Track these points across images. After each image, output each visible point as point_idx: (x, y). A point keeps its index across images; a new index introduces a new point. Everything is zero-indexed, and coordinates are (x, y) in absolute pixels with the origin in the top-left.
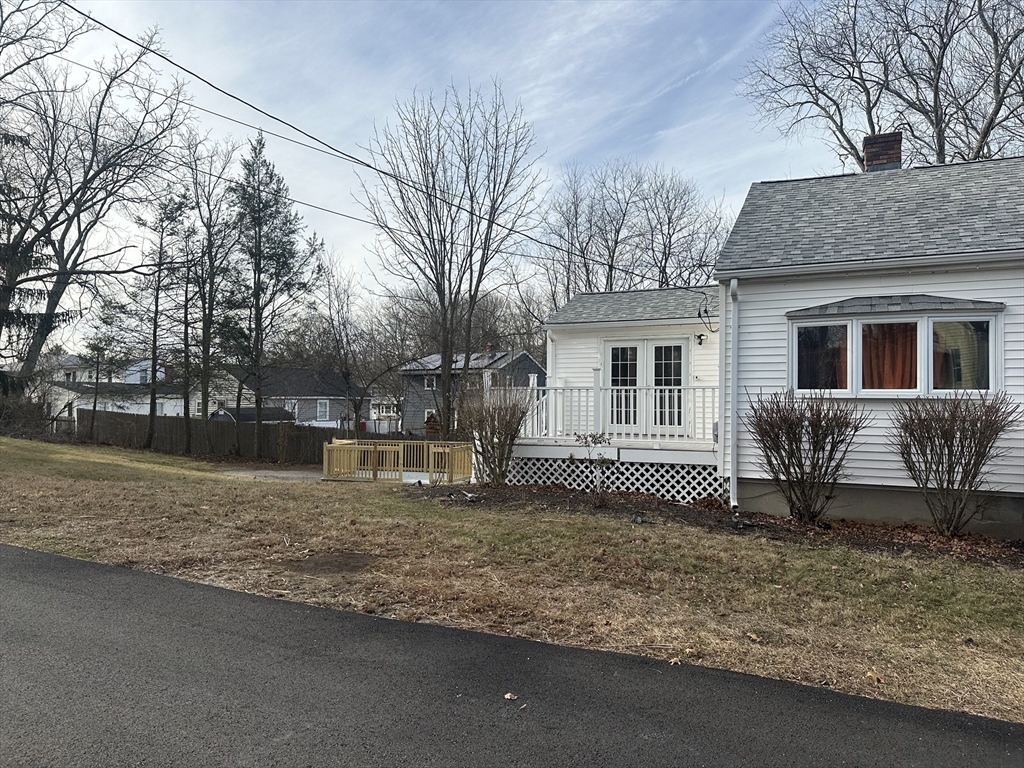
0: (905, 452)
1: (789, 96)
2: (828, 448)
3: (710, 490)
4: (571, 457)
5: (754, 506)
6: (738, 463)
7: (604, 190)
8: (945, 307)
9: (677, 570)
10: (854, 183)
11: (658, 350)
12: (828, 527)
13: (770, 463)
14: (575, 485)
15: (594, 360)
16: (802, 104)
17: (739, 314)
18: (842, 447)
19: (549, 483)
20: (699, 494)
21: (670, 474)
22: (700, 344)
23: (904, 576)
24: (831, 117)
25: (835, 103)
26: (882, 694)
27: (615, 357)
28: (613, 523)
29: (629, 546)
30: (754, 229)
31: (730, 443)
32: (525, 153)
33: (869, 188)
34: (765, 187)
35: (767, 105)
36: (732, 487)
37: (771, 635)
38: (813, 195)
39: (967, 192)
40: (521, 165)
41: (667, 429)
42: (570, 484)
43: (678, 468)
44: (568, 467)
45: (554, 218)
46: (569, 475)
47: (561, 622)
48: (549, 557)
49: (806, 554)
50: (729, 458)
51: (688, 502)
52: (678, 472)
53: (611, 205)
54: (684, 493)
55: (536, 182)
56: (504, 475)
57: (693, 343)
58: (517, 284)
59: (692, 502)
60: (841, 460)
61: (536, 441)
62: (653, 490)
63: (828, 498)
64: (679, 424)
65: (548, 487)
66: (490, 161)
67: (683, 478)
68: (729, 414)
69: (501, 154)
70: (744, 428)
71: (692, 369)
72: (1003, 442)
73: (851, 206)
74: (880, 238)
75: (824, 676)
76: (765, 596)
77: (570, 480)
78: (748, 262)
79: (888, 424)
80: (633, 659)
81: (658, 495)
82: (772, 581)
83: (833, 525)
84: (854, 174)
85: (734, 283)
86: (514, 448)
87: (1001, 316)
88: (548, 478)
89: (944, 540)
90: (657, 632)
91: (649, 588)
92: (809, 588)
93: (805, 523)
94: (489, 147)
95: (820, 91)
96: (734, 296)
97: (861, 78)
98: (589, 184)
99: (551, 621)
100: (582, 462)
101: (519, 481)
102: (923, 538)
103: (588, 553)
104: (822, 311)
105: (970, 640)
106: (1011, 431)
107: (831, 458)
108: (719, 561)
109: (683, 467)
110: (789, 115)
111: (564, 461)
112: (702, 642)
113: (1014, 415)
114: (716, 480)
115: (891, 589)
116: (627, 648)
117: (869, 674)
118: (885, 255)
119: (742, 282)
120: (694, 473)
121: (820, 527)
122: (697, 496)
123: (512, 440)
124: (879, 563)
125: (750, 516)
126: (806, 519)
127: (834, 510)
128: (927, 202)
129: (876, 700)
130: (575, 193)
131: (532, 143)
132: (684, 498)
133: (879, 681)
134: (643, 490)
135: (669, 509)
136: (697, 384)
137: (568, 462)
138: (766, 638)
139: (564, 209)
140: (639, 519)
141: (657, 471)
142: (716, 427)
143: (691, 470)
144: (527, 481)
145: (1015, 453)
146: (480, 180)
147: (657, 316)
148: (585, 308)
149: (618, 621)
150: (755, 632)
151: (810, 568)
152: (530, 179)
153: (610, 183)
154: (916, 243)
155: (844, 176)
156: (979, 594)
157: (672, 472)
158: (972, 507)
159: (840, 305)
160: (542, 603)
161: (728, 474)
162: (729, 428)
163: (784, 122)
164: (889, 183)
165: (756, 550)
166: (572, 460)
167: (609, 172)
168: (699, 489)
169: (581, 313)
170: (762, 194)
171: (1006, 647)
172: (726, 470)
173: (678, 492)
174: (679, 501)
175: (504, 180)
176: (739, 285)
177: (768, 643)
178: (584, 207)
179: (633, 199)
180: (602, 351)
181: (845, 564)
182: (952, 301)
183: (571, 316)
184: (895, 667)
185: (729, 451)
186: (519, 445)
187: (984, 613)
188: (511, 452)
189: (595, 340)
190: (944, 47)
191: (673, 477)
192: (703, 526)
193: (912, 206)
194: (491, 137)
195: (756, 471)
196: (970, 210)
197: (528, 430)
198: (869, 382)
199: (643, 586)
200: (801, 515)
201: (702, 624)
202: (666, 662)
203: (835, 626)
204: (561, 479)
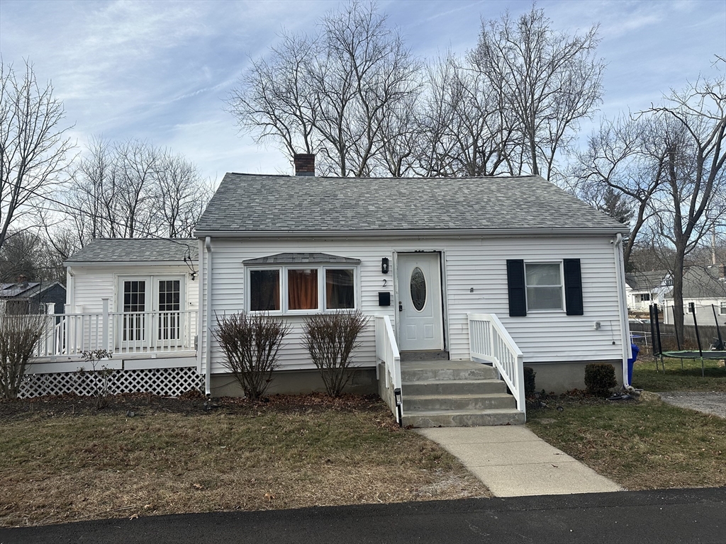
0: (311, 348)
1: (258, 117)
2: (267, 348)
3: (193, 385)
4: (82, 370)
5: (222, 393)
6: (211, 364)
7: (126, 161)
8: (331, 261)
9: (152, 448)
10: (288, 181)
11: (162, 283)
12: (267, 400)
13: (231, 362)
14: (85, 392)
15: (110, 291)
16: (267, 124)
17: (212, 261)
18: (275, 347)
19: (61, 393)
20: (185, 388)
21: (164, 376)
22: (193, 279)
23: (304, 425)
24: (284, 136)
25: (286, 128)
26: (272, 506)
27: (127, 288)
28: (111, 420)
29: (118, 436)
30: (224, 204)
31: (205, 350)
32: (55, 123)
33: (296, 186)
34: (234, 177)
35: (245, 121)
36: (207, 381)
37: (210, 482)
38: (263, 186)
39: (346, 195)
40: (52, 131)
41: (169, 342)
42: (81, 392)
43: (170, 371)
44: (79, 378)
45: (81, 178)
46: (80, 385)
47: (44, 506)
48: (44, 456)
49: (249, 421)
50: (205, 361)
51: (177, 395)
52: (170, 374)
53: (132, 173)
54: (174, 389)
55: (67, 146)
56: (16, 391)
57: (188, 279)
58: (46, 226)
59: (180, 394)
60: (275, 355)
61: (49, 359)
62: (150, 390)
63: (268, 381)
64: (178, 338)
65: (60, 396)
66: (21, 125)
67: (174, 378)
68: (205, 329)
69: (33, 120)
70: (214, 339)
71: (187, 297)
72: (358, 339)
73: (285, 196)
74: (298, 217)
75: (239, 503)
76: (212, 456)
77: (80, 389)
78: (218, 226)
79: (302, 331)
80: (99, 523)
81: (155, 393)
82: (220, 445)
83: (271, 399)
84: (289, 176)
85: (208, 239)
86: (27, 367)
87: (359, 266)
88: (60, 389)
89: (330, 399)
90: (126, 498)
91: (127, 465)
92: (243, 445)
93: (253, 400)
94: (20, 113)
95: (278, 119)
96: (209, 249)
97: (301, 116)
98: (112, 155)
99: (34, 508)
100: (91, 373)
101: (32, 394)
102: (320, 400)
103: (81, 447)
104: (265, 261)
105: (329, 460)
106: (363, 332)
107: (269, 355)
108: (186, 436)
109: (173, 370)
110: (260, 129)
111: (75, 374)
112: (159, 498)
113: (364, 322)
114: (197, 377)
115: (293, 436)
116: (98, 515)
117: (266, 495)
118: (300, 228)
119: (214, 239)
120: (182, 374)
121: (262, 401)
122: (184, 390)
123: (25, 359)
124: (290, 420)
125: (217, 400)
126: (254, 397)
127: (272, 389)
128: (326, 198)
129: (267, 511)
130: (100, 159)
131: (62, 116)
132: (174, 393)
133: (271, 498)
134: (142, 390)
135: (161, 403)
136: (191, 308)
137: (78, 375)
138: (206, 485)
139: (91, 170)
140: (133, 414)
141: (154, 375)
142: (196, 340)
143: (180, 372)
144: (40, 394)
145: (365, 344)
146: (10, 139)
147: (161, 258)
148: (102, 250)
149: (95, 496)
150: (199, 482)
151: (248, 431)
152: (60, 143)
153: (130, 156)
154: (317, 222)
155: (283, 176)
156: (340, 430)
157: (166, 375)
158: (345, 377)
159: (276, 257)
160: (28, 495)
161: (204, 372)
162: (205, 340)
163: (257, 134)
164: (307, 184)
165: (215, 424)
166: (82, 372)
167: (130, 148)
168: (186, 385)
169: (99, 254)
170: (232, 180)
171: (347, 460)
172: (203, 370)
173: (170, 389)
174: (170, 395)
175: (35, 141)
176: (211, 241)
177: (207, 488)
178: (107, 171)
179: (150, 170)
180: (116, 284)
181: (271, 425)
182: (334, 257)
183: (90, 255)
184: (284, 486)
185: (205, 356)
186: (31, 364)
187: (341, 442)
188: (23, 370)
189: (110, 275)
190: (343, 106)
191: (166, 378)
192: (182, 412)
193: (317, 200)
194: (22, 105)
195: (223, 368)
196: (346, 206)
197: (42, 351)
198: (293, 304)
199: (123, 465)
200: (250, 395)
201: (162, 485)
202: (127, 519)
203: (254, 467)
204: (72, 389)
